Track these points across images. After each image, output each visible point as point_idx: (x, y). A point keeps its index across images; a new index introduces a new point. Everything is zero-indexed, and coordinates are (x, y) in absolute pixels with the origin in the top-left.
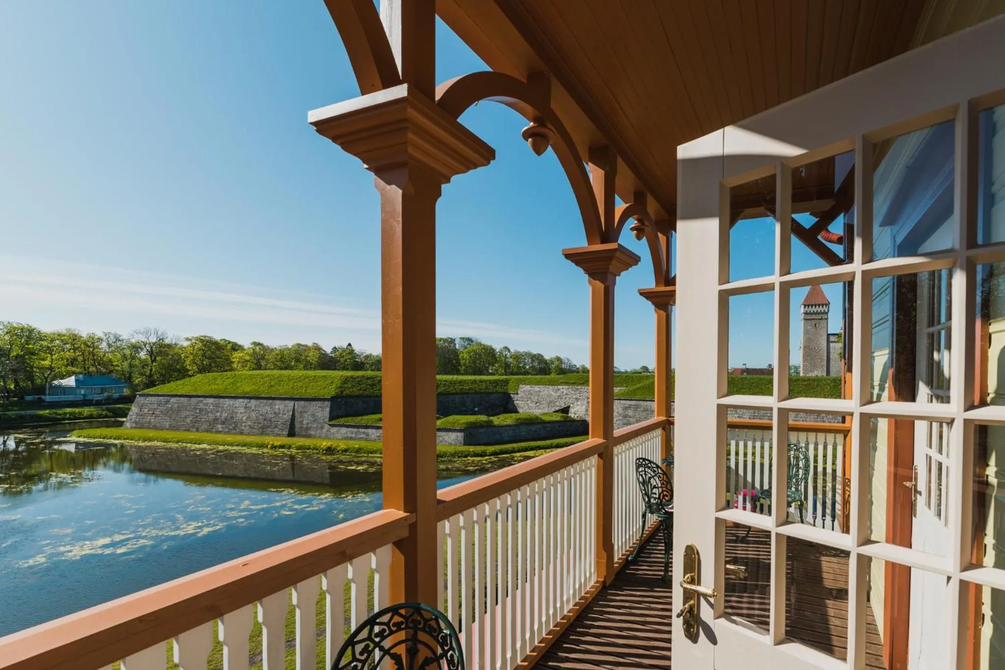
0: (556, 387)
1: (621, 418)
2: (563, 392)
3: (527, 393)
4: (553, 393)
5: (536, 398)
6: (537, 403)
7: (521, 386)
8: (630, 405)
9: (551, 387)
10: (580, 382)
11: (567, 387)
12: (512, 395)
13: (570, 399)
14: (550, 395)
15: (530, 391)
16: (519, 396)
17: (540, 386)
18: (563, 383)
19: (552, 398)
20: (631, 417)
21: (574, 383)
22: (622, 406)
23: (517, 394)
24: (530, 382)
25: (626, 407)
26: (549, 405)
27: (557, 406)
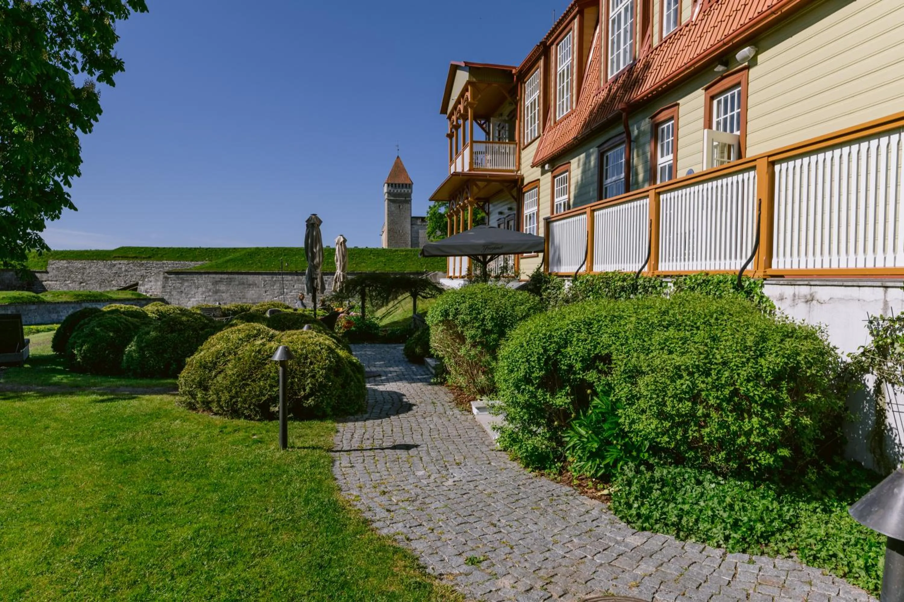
0: (109, 262)
1: (211, 294)
2: (121, 268)
3: (63, 271)
4: (106, 270)
5: (79, 277)
6: (81, 283)
7: (50, 261)
8: (221, 278)
9: (101, 263)
10: (144, 256)
11: (126, 262)
12: (38, 275)
13: (132, 276)
14: (101, 273)
15: (67, 267)
16: (49, 275)
17: (84, 261)
18: (119, 257)
19: (105, 277)
20: (224, 293)
21: (136, 257)
22: (211, 280)
23: (47, 272)
24: (64, 257)
25: (216, 281)
26: (100, 285)
27: (114, 286)
